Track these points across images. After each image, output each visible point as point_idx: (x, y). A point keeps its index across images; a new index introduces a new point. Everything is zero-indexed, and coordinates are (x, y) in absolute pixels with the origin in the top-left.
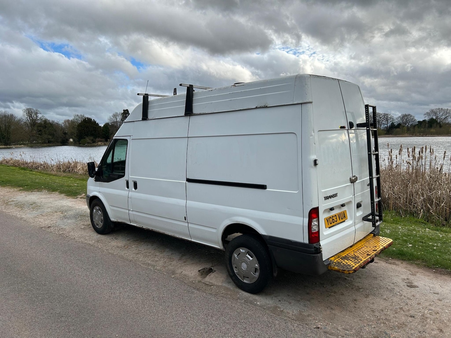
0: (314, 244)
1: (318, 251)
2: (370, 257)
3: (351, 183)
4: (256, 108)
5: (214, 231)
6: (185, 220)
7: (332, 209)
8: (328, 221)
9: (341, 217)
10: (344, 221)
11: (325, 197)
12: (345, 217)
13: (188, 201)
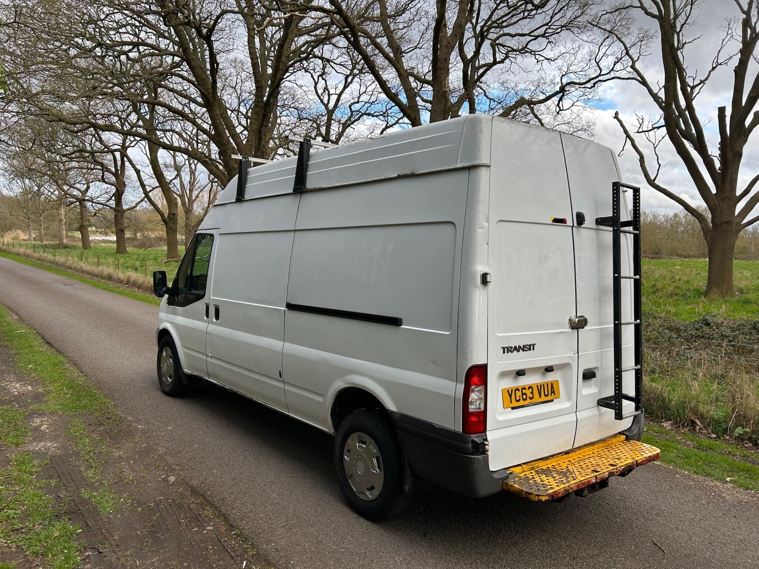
0: (472, 435)
1: (481, 448)
2: (596, 476)
3: (572, 329)
4: (399, 177)
5: (320, 399)
6: (280, 377)
7: (521, 373)
8: (510, 396)
9: (544, 393)
10: (552, 401)
11: (504, 348)
12: (553, 392)
13: (286, 344)
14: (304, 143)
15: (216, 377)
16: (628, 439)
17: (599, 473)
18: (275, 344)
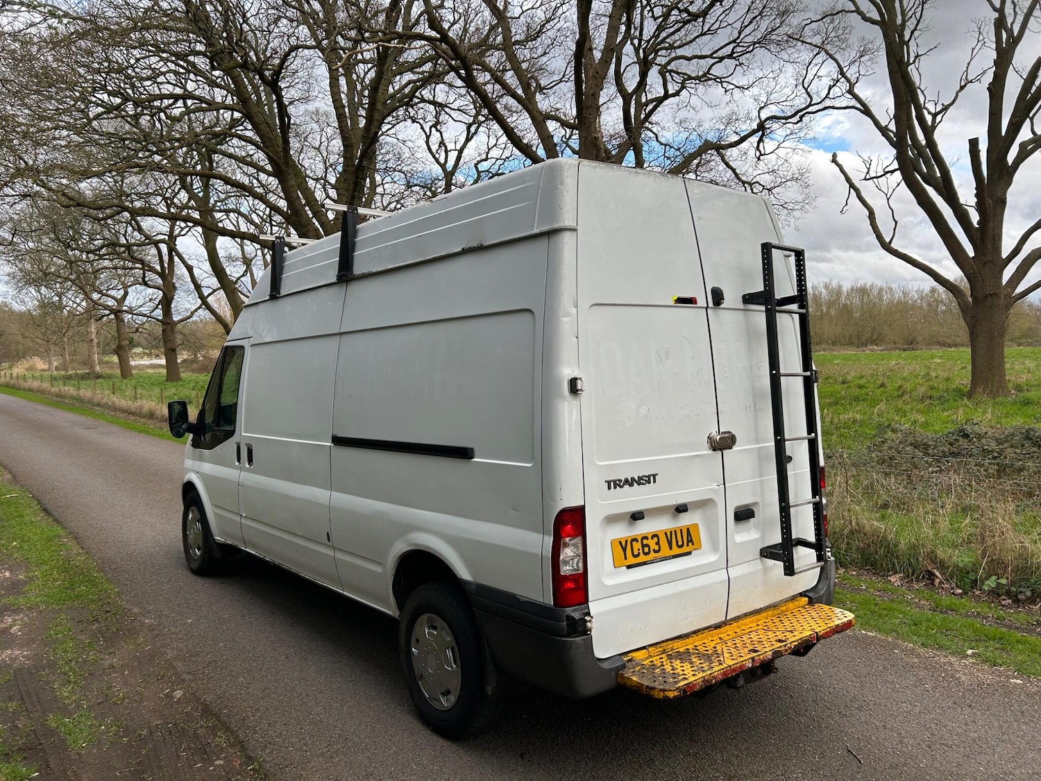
0: (567, 609)
1: (580, 628)
2: (753, 659)
3: (714, 450)
4: (464, 252)
5: (378, 569)
6: (329, 540)
7: (637, 516)
8: (624, 550)
9: (677, 542)
10: (689, 553)
11: (609, 483)
12: (690, 541)
13: (334, 493)
14: (348, 213)
15: (254, 546)
16: (811, 602)
17: (759, 653)
18: (319, 494)
